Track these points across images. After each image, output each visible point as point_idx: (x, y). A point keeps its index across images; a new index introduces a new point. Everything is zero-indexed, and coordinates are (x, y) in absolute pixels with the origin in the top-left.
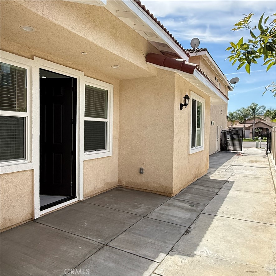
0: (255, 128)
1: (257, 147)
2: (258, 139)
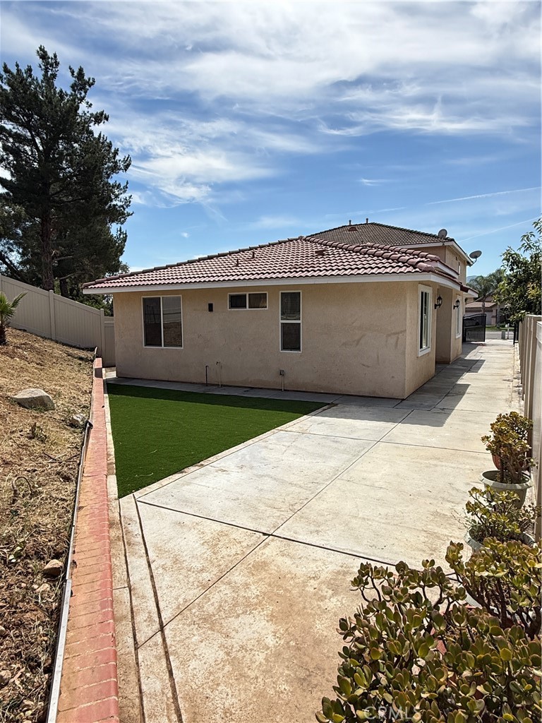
0: (501, 309)
1: (503, 338)
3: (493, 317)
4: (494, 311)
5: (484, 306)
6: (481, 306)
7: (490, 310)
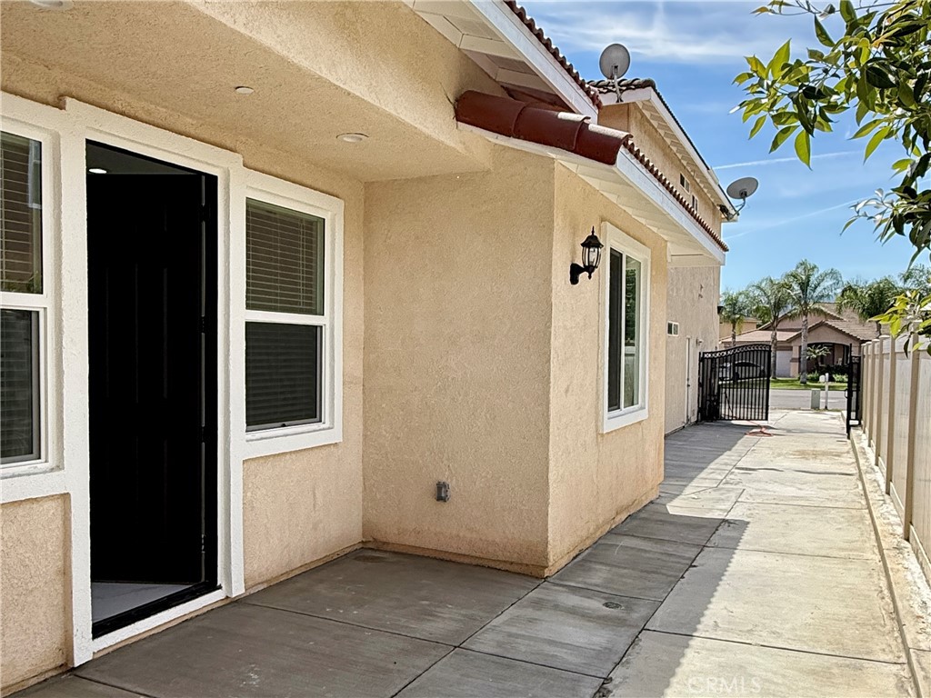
0: (810, 345)
1: (815, 408)
2: (817, 380)
3: (793, 360)
4: (796, 349)
5: (774, 338)
6: (769, 339)
7: (787, 346)
